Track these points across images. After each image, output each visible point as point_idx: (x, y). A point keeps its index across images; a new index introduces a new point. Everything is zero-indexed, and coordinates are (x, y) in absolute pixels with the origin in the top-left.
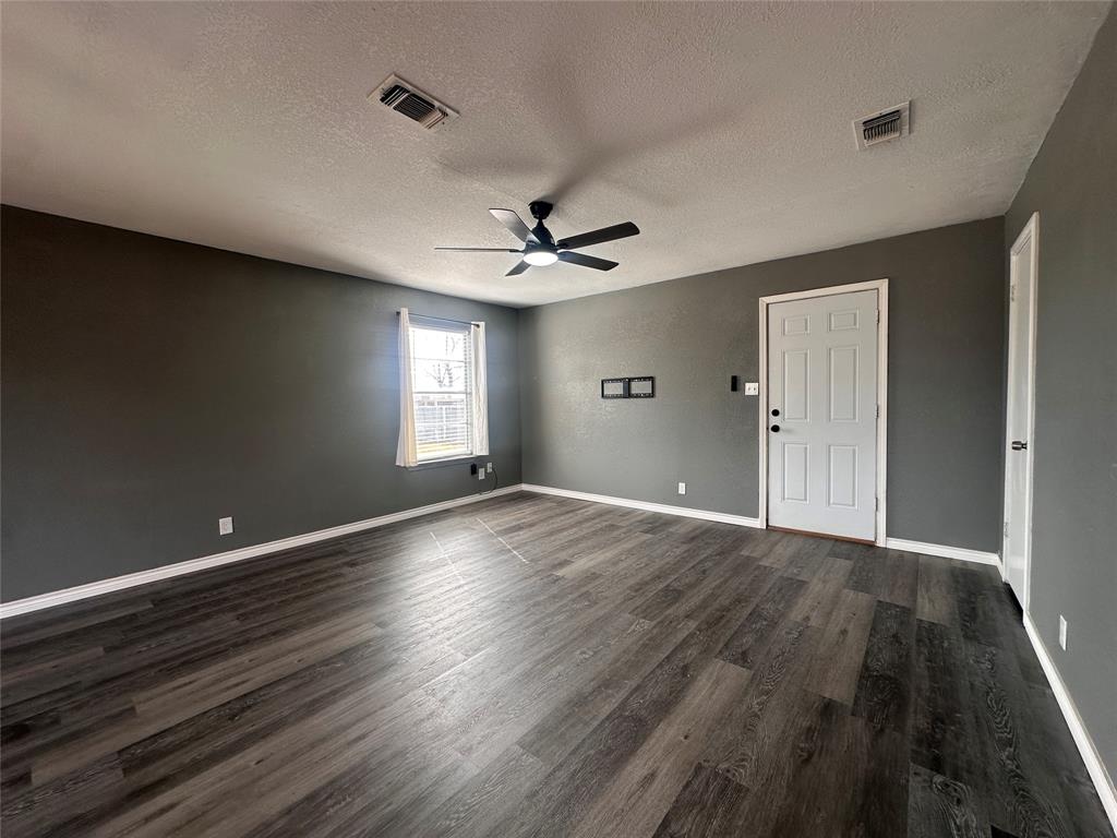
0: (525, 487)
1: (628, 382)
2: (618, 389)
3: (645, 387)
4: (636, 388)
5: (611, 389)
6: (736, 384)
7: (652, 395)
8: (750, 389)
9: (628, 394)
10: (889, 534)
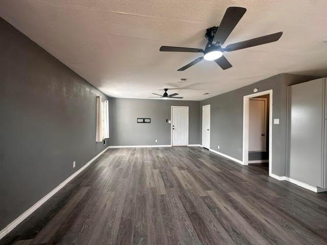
0: (111, 147)
1: (144, 119)
2: (142, 121)
3: (149, 121)
4: (146, 121)
5: (139, 121)
6: (167, 121)
7: (149, 122)
8: (169, 122)
9: (144, 122)
10: (189, 144)
